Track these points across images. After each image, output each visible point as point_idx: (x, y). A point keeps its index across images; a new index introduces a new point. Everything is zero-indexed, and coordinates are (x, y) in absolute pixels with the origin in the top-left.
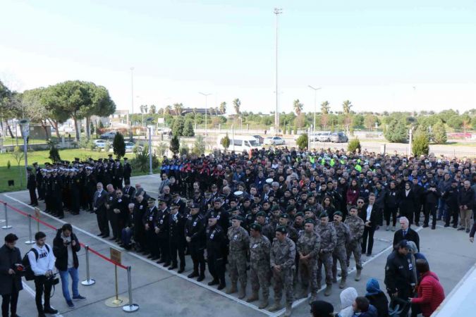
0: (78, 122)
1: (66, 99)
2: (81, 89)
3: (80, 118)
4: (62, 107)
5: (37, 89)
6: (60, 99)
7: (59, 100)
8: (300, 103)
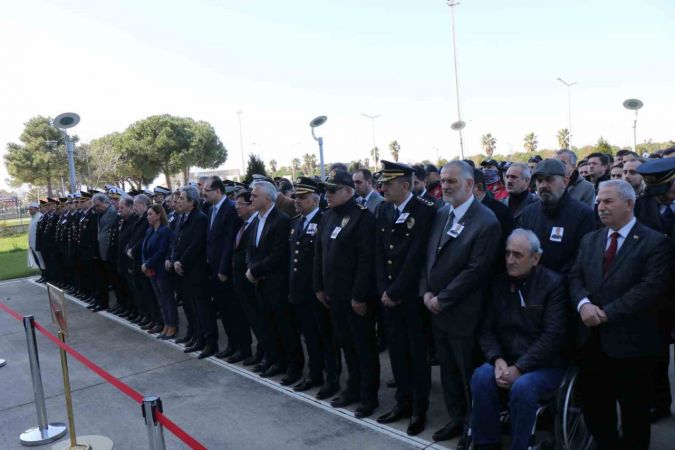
0: (171, 178)
1: (151, 143)
2: (173, 127)
3: (175, 171)
4: (146, 157)
5: (108, 136)
6: (142, 144)
7: (142, 146)
8: (493, 136)
